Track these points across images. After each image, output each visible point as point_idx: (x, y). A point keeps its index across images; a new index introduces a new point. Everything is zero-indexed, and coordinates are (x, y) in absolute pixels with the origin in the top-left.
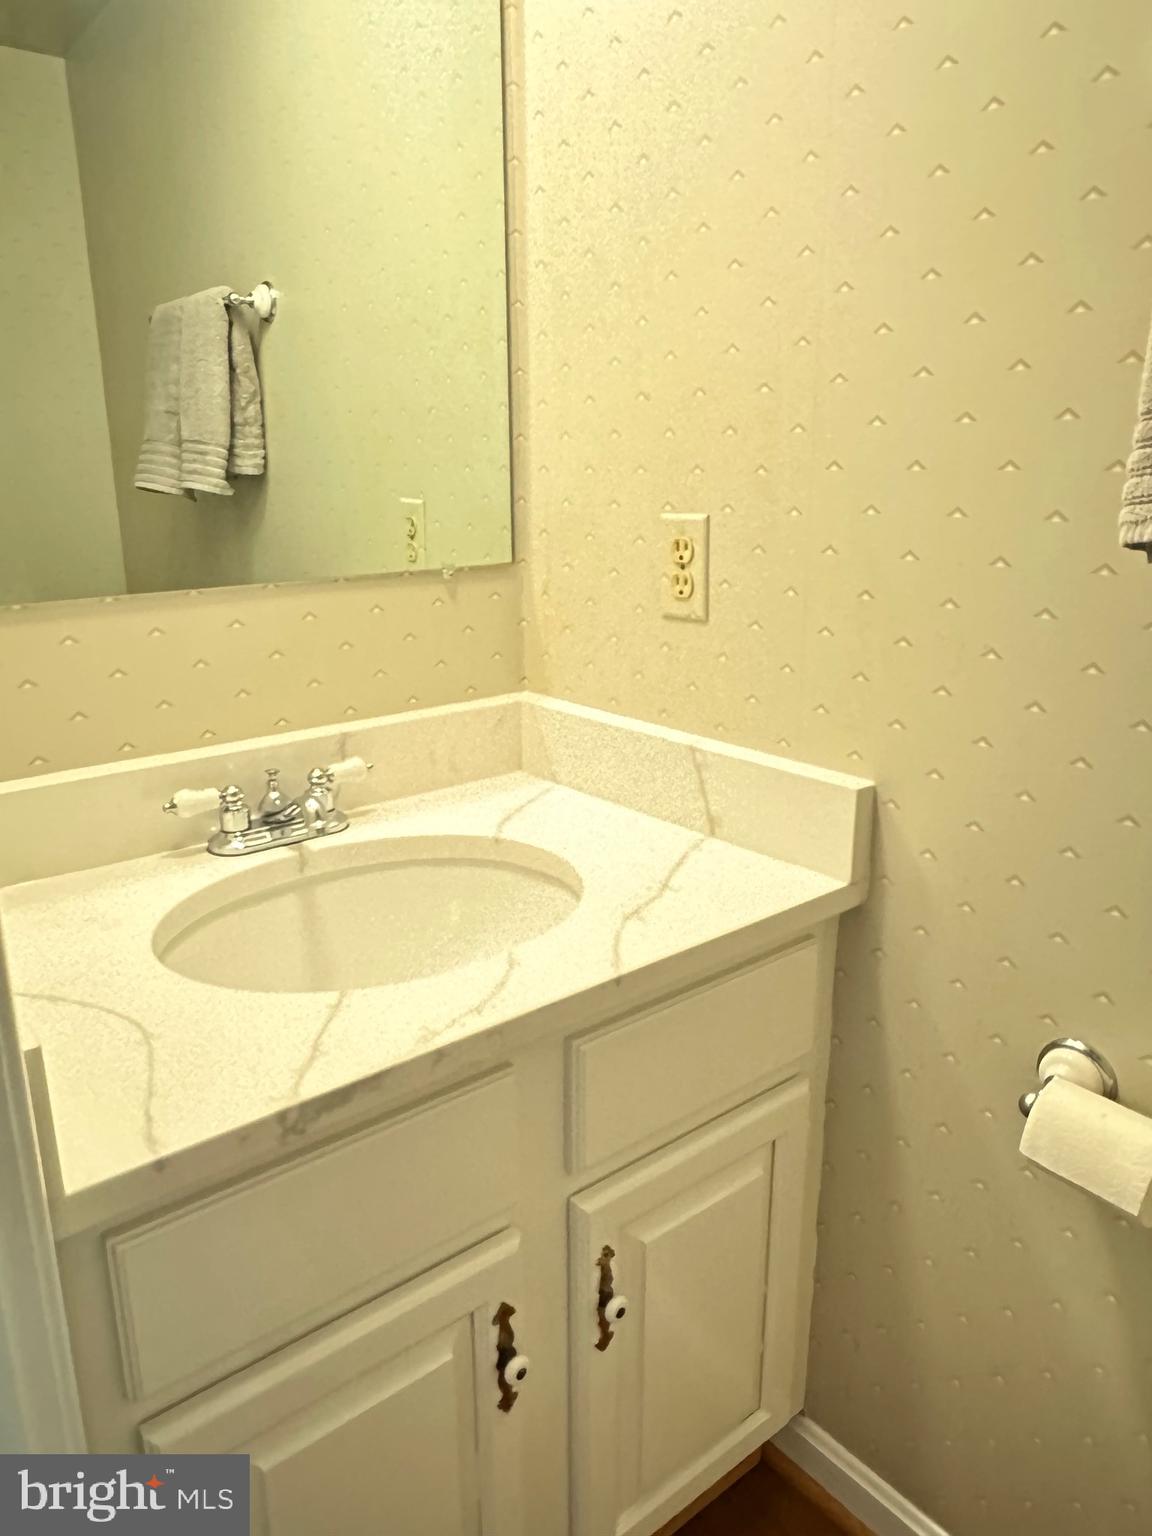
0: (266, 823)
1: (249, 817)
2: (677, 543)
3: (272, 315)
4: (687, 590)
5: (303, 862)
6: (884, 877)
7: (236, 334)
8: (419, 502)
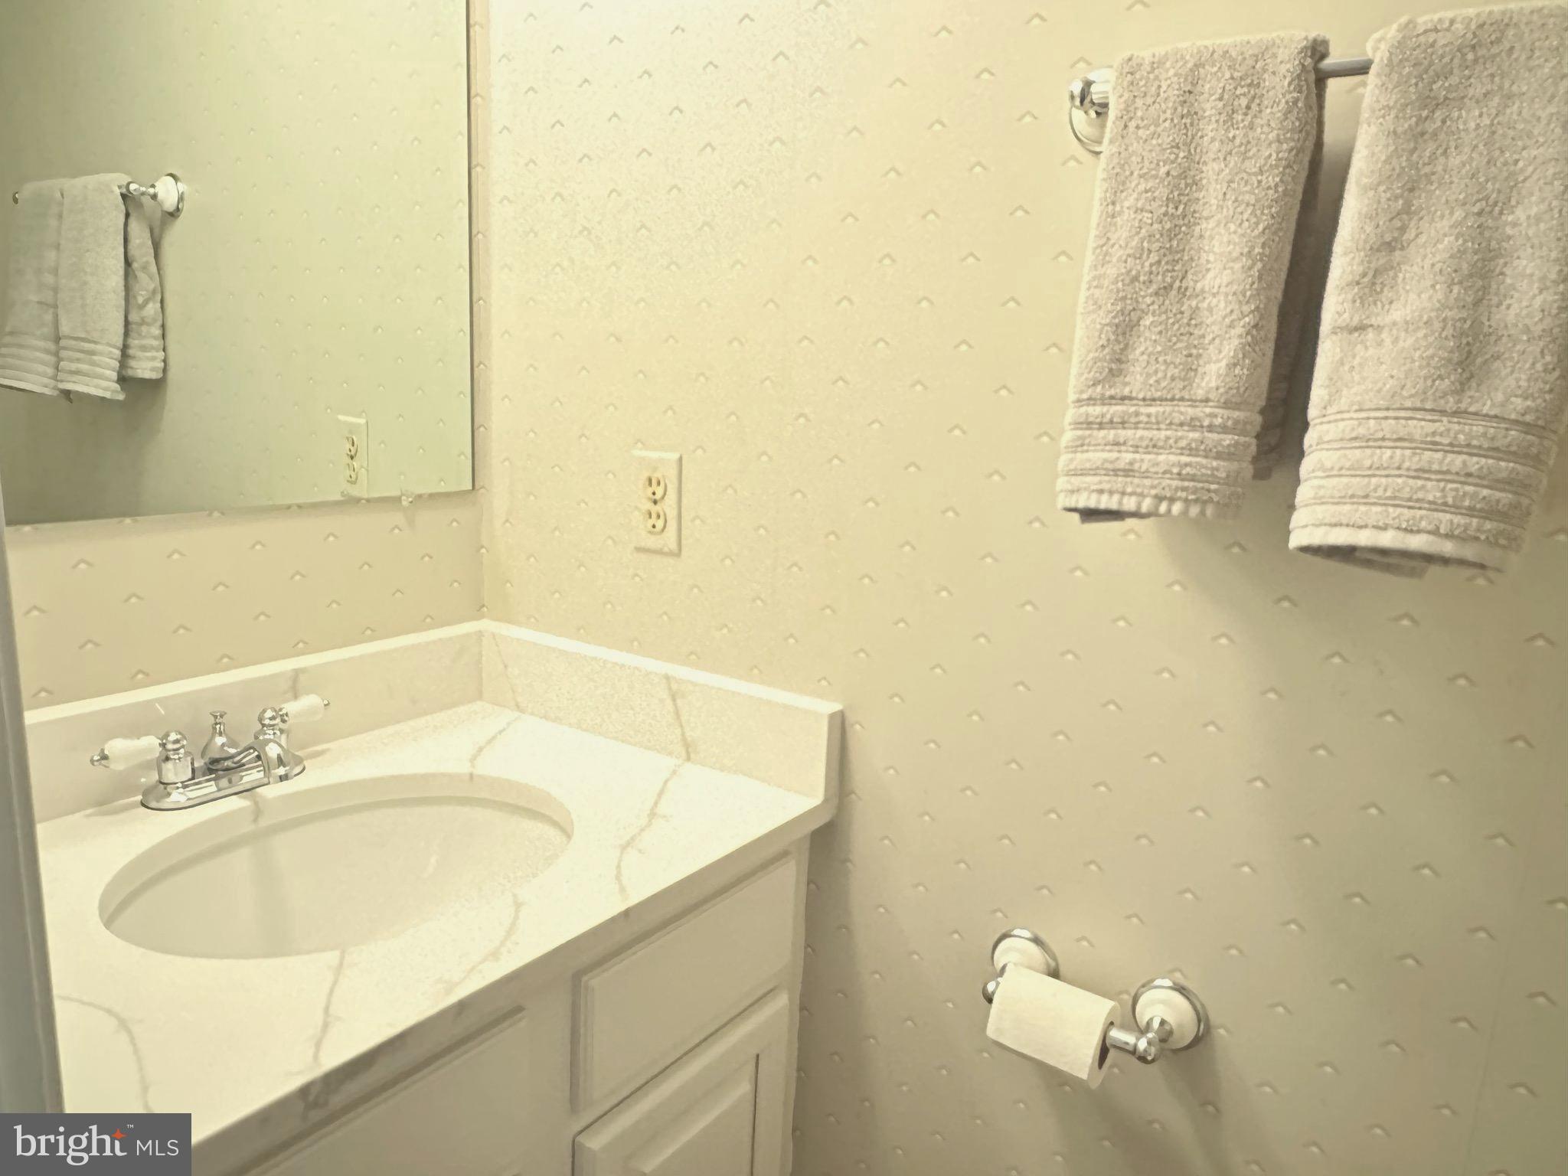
0: (211, 771)
1: (192, 764)
2: (650, 481)
3: (178, 209)
4: (660, 524)
5: (257, 812)
6: (853, 792)
7: (134, 225)
8: (362, 421)
